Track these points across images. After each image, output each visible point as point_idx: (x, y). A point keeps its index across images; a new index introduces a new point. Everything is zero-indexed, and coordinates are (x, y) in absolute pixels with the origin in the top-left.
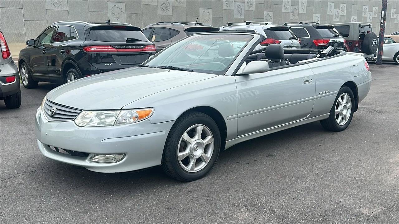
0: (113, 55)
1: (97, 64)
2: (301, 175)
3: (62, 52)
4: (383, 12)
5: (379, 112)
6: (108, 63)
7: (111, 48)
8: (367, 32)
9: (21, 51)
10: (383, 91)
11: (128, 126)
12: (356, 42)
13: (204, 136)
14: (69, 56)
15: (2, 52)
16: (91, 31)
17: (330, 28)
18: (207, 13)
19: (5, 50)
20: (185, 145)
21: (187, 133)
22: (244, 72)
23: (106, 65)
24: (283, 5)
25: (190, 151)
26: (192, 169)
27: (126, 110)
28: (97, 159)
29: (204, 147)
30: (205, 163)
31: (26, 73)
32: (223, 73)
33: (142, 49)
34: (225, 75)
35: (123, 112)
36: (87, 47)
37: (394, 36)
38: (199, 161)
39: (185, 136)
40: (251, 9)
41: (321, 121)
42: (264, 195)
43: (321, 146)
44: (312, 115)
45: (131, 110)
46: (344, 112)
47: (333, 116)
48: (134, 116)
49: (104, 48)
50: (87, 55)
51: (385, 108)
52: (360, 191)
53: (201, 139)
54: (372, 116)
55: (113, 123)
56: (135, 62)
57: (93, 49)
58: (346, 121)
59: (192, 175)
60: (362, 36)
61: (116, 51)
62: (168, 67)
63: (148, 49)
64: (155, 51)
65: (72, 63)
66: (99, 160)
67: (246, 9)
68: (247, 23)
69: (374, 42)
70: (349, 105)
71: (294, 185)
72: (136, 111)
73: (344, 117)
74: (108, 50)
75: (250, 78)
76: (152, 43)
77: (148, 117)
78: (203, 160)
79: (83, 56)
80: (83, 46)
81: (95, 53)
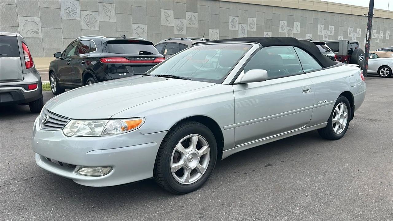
0: (127, 66)
1: (112, 73)
2: (301, 188)
3: (83, 63)
4: (368, 31)
5: (372, 120)
6: (122, 73)
7: (125, 59)
8: (355, 48)
9: (51, 63)
10: (372, 101)
11: (116, 137)
12: (345, 57)
13: (199, 146)
14: (89, 67)
15: (25, 62)
16: (108, 44)
17: (322, 44)
18: (215, 33)
19: (29, 60)
20: (179, 156)
21: (182, 143)
22: (242, 80)
23: (120, 74)
24: (280, 27)
25: (185, 162)
26: (187, 181)
27: (114, 120)
28: (83, 171)
29: (199, 158)
30: (200, 174)
31: (54, 82)
32: (221, 82)
33: (152, 61)
34: (223, 83)
35: (111, 121)
36: (103, 59)
37: (378, 53)
38: (194, 172)
39: (179, 147)
40: (252, 30)
41: (318, 130)
42: (262, 213)
43: (319, 155)
44: (310, 124)
45: (120, 120)
46: (341, 121)
47: (330, 124)
48: (124, 126)
49: (118, 59)
50: (104, 65)
51: (378, 117)
52: (365, 209)
53: (196, 150)
54: (365, 124)
55: (99, 134)
57: (109, 60)
58: (342, 129)
59: (186, 187)
60: (351, 52)
61: (129, 62)
62: (168, 75)
63: (159, 61)
65: (90, 73)
66: (86, 173)
67: (248, 30)
69: (361, 56)
70: (346, 114)
71: (294, 201)
72: (125, 121)
73: (340, 126)
74: (122, 61)
75: (248, 87)
76: (164, 56)
77: (138, 127)
78: (199, 172)
79: (100, 67)
80: (101, 58)
81: (110, 64)
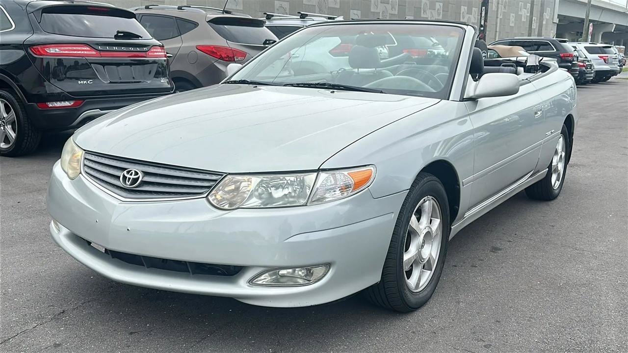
0: (93, 63)
4: (484, 8)
6: (84, 79)
7: (88, 49)
11: (336, 205)
16: (44, 14)
21: (415, 215)
22: (471, 94)
23: (79, 82)
25: (418, 250)
26: (417, 284)
27: (328, 172)
29: (433, 241)
32: (446, 96)
33: (145, 54)
34: (450, 99)
35: (323, 176)
36: (39, 47)
37: (498, 48)
39: (413, 221)
45: (338, 172)
46: (559, 167)
47: (550, 172)
49: (75, 48)
50: (38, 63)
53: (430, 225)
55: (303, 201)
56: (134, 78)
57: (52, 50)
59: (417, 297)
61: (99, 55)
63: (156, 54)
64: (166, 59)
66: (270, 281)
68: (302, 14)
72: (348, 174)
73: (558, 175)
74: (83, 52)
76: (158, 43)
77: (368, 184)
79: (31, 65)
80: (31, 45)
81: (55, 59)
